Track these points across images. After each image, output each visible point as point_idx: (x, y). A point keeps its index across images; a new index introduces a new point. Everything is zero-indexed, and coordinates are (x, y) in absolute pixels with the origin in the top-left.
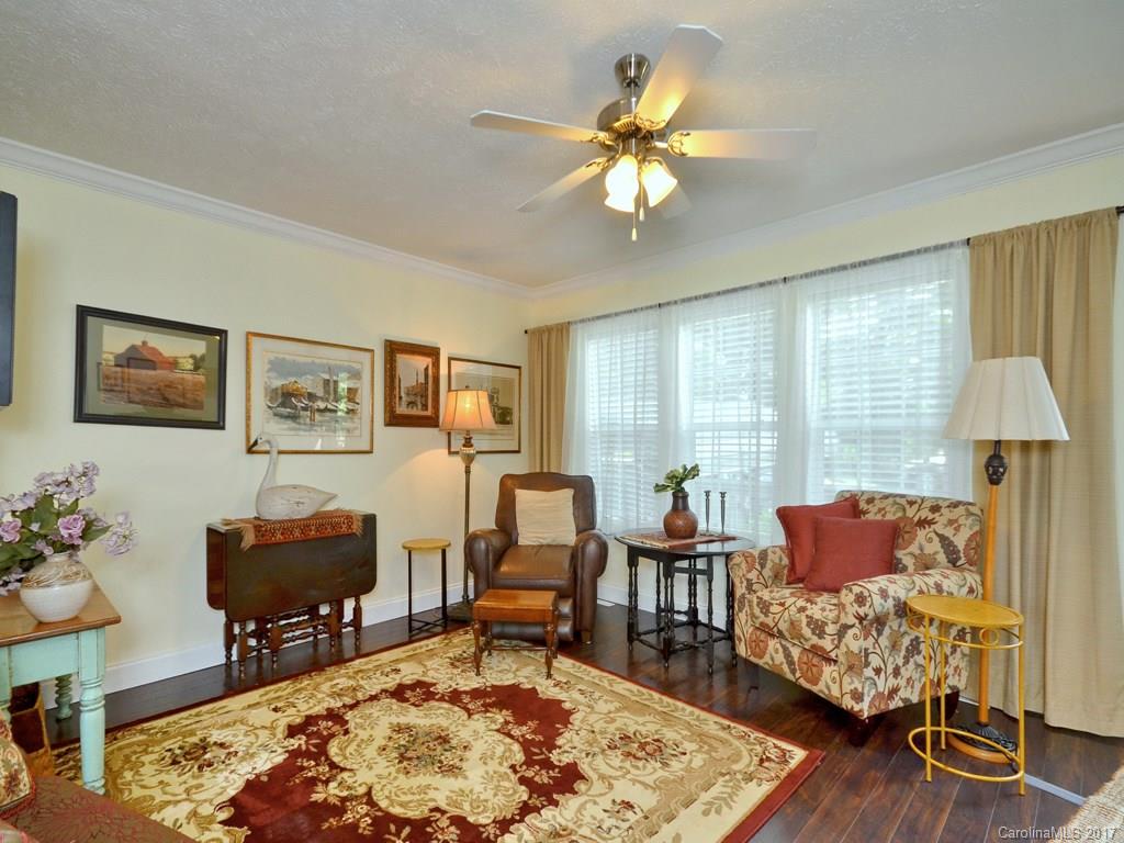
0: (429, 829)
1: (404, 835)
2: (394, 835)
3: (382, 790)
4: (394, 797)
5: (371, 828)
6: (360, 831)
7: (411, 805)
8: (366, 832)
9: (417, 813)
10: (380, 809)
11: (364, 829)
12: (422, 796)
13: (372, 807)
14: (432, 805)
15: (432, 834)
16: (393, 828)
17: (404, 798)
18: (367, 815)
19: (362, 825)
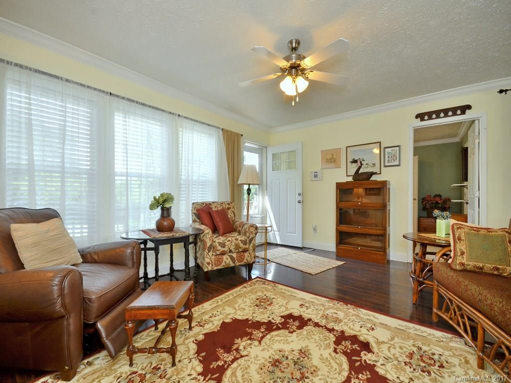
0: (349, 351)
1: (358, 358)
2: (361, 362)
3: (336, 379)
4: (338, 370)
5: (364, 373)
6: (369, 376)
7: (338, 362)
8: (368, 373)
9: (342, 358)
10: (350, 373)
11: (366, 375)
12: (329, 359)
13: (351, 378)
14: (333, 354)
15: (350, 350)
16: (357, 364)
17: (335, 366)
18: (357, 378)
19: (365, 377)
